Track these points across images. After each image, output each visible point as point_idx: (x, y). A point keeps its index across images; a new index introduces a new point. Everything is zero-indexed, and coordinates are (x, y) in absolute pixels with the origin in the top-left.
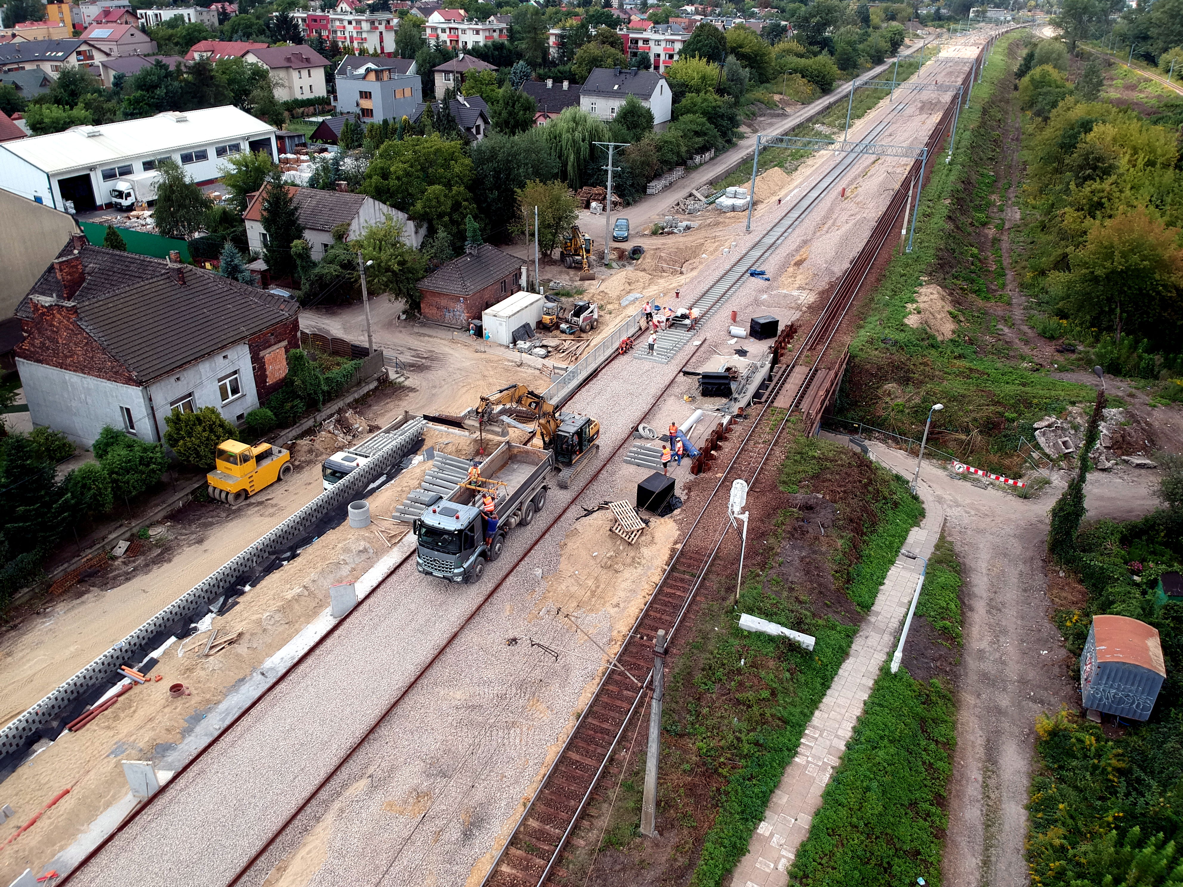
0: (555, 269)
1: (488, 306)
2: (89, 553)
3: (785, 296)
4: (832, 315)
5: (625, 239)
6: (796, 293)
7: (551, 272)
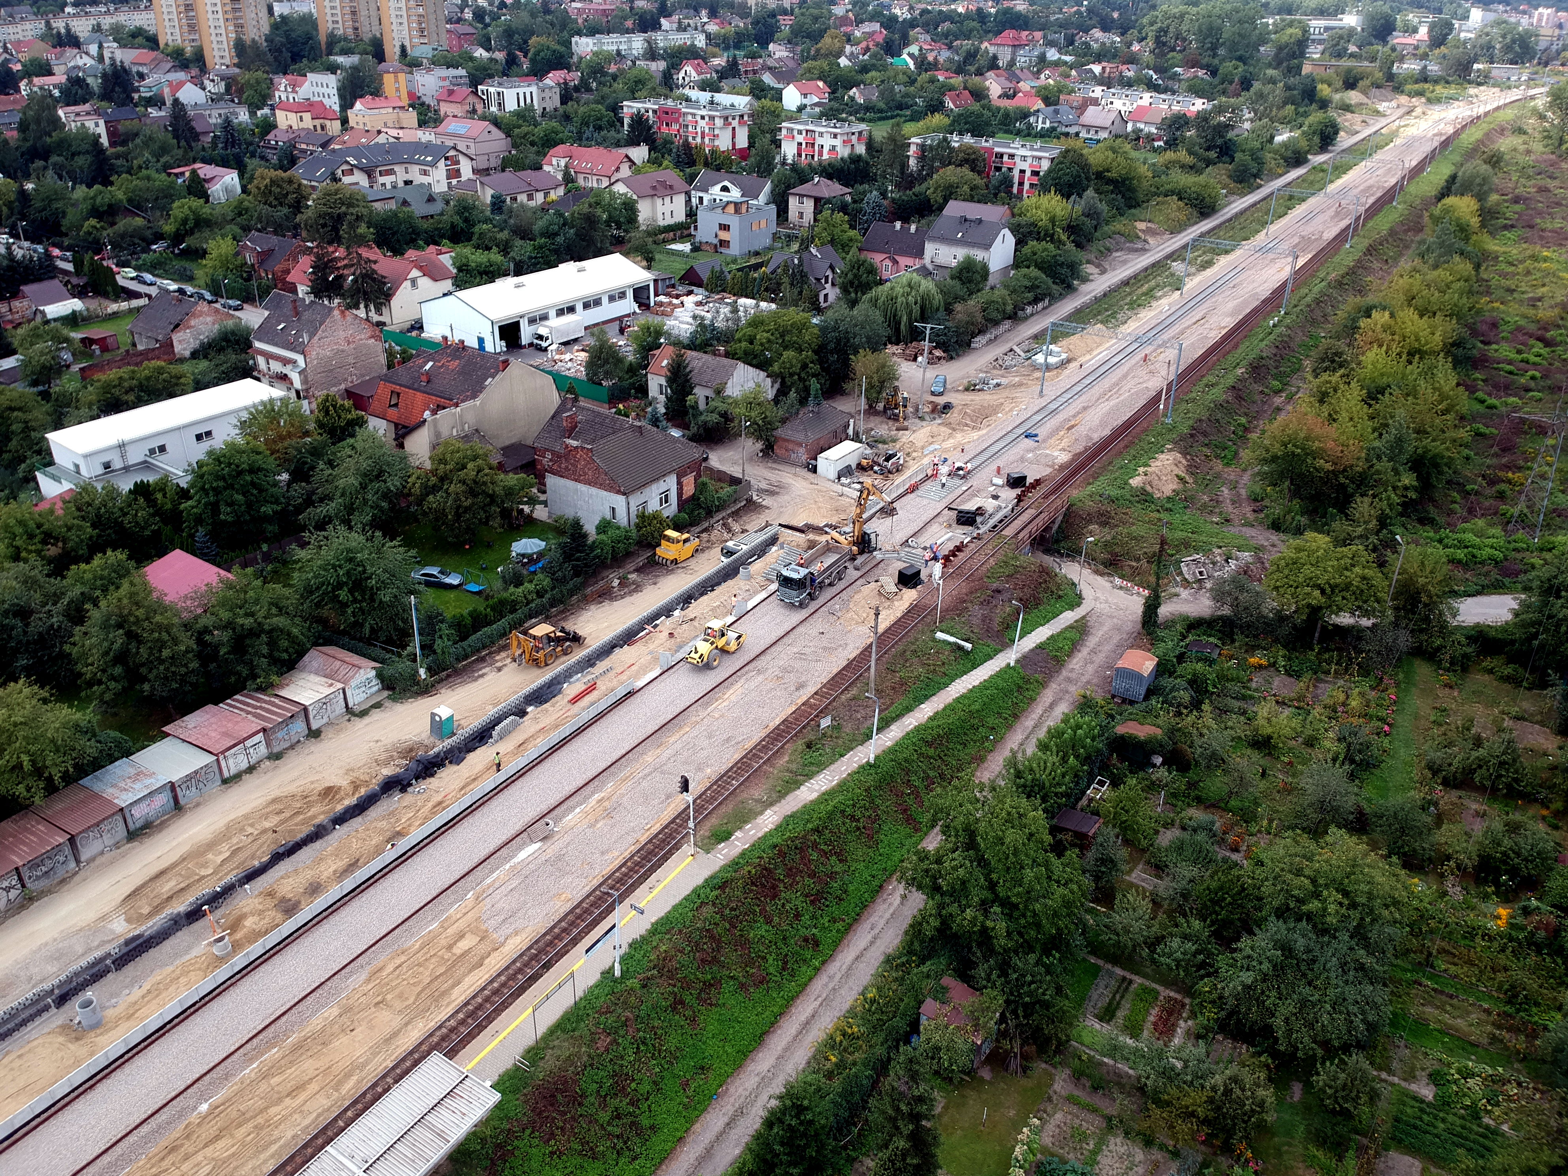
0: (878, 419)
1: (823, 450)
2: (601, 583)
3: (1047, 455)
4: (1074, 473)
5: (941, 394)
6: (1056, 454)
7: (874, 422)
